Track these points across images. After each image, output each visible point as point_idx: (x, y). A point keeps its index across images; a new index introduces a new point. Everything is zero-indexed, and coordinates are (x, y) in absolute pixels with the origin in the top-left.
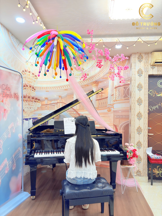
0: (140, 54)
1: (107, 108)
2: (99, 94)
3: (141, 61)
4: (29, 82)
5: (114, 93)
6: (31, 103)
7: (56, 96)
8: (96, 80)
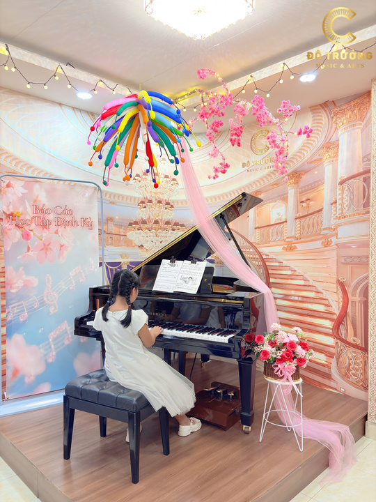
1: (322, 236)
2: (303, 202)
4: (156, 193)
5: (339, 197)
6: (163, 233)
8: (295, 168)
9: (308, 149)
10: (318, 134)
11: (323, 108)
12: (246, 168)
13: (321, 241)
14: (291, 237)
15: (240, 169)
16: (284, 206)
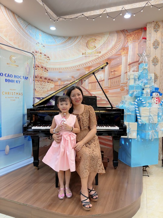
0: (157, 23)
1: (120, 87)
2: (112, 72)
3: (158, 31)
4: (41, 63)
5: (128, 70)
6: (43, 83)
7: (68, 77)
8: (108, 57)
9: (115, 50)
10: (119, 43)
11: (122, 32)
12: (84, 55)
13: (120, 89)
14: (106, 87)
15: (81, 56)
16: (103, 73)
